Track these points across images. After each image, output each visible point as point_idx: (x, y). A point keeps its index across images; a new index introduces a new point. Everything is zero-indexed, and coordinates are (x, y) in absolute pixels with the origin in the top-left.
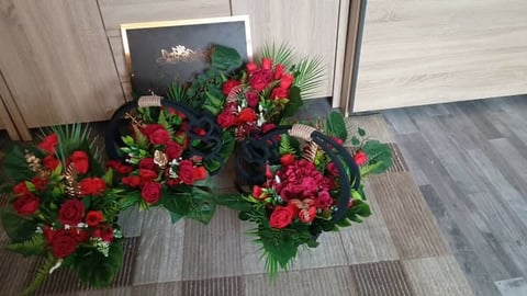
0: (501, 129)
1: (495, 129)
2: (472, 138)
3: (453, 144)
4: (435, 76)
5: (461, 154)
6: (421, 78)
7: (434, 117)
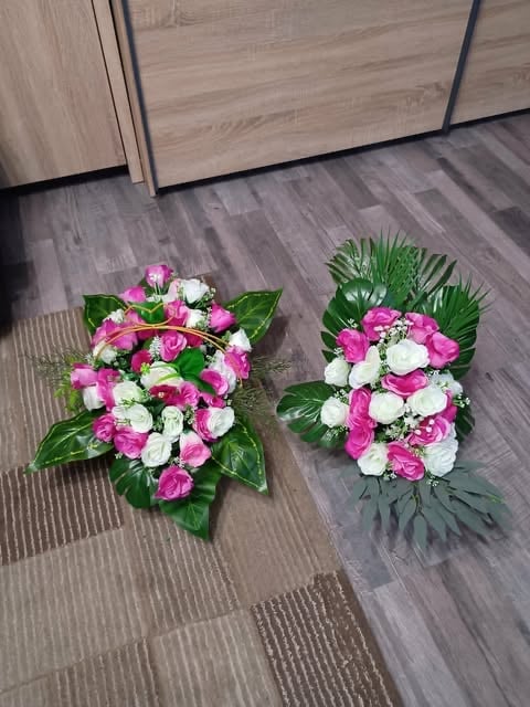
0: (376, 190)
1: (370, 193)
2: (336, 211)
3: (307, 221)
4: (275, 116)
5: (318, 236)
6: (254, 122)
7: (284, 183)
